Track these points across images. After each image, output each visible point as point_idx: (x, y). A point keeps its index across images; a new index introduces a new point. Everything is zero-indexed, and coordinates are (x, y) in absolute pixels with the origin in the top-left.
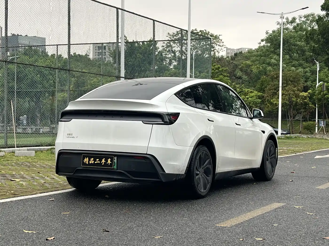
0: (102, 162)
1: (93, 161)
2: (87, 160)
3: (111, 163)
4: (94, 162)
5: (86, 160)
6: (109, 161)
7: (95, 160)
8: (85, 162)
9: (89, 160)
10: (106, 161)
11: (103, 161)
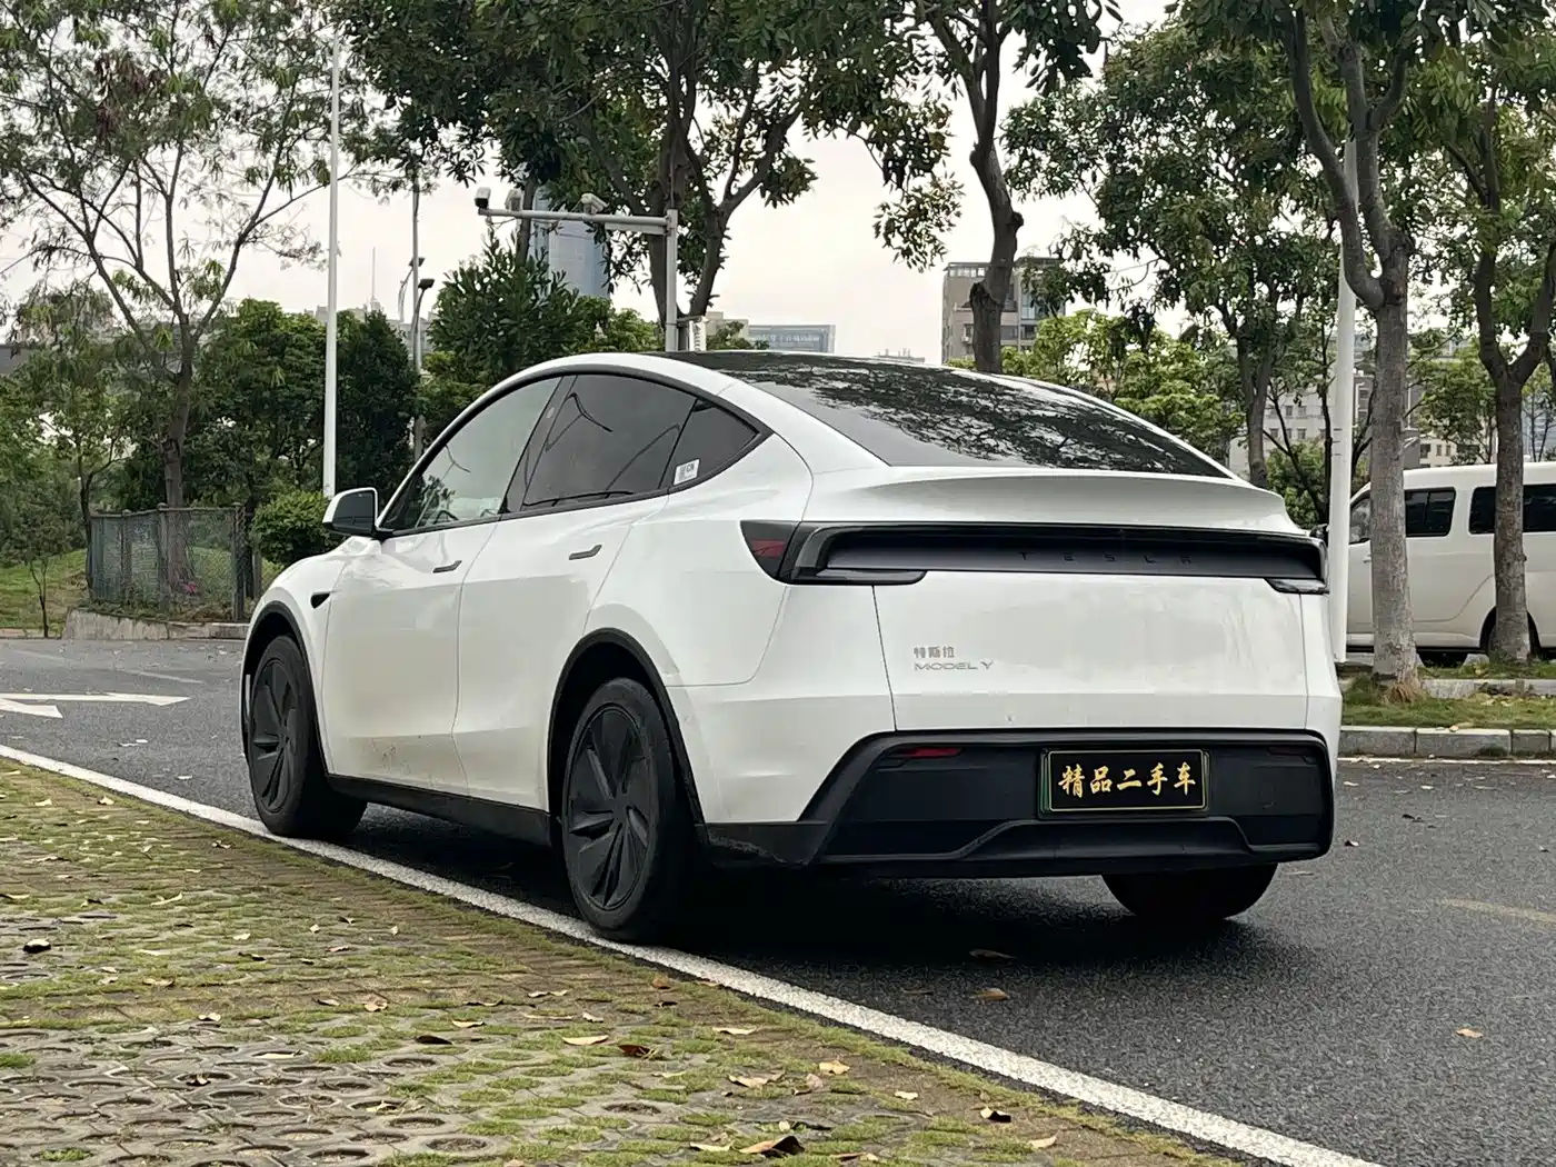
0: (1150, 783)
1: (1109, 782)
2: (1079, 776)
3: (1193, 782)
4: (1113, 787)
5: (1072, 778)
6: (1184, 778)
7: (1115, 776)
8: (1066, 787)
9: (1088, 777)
10: (1171, 774)
11: (1158, 776)
